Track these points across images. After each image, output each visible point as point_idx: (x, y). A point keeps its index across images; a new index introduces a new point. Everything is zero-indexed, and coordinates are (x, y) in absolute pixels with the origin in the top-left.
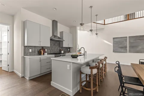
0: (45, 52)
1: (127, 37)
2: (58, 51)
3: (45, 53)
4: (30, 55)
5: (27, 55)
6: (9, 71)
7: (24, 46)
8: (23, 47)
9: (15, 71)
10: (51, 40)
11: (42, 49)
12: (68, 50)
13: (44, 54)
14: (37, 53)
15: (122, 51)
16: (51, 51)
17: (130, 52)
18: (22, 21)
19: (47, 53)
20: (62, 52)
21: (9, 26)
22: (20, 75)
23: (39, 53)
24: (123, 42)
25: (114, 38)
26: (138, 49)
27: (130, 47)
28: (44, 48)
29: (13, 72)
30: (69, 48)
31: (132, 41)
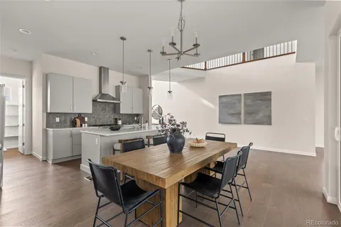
0: (85, 123)
1: (240, 95)
2: (111, 121)
3: (83, 125)
4: (57, 127)
5: (52, 128)
6: (25, 154)
7: (47, 113)
8: (45, 114)
9: (34, 153)
10: (94, 101)
11: (77, 118)
12: (134, 119)
13: (81, 126)
14: (69, 123)
15: (234, 121)
16: (96, 120)
17: (246, 122)
18: (43, 74)
19: (86, 125)
20: (120, 122)
21: (24, 80)
22: (40, 157)
23: (74, 124)
24: (235, 103)
25: (220, 97)
26: (258, 117)
27: (245, 113)
28: (82, 116)
29: (31, 155)
30: (137, 115)
31: (249, 102)
